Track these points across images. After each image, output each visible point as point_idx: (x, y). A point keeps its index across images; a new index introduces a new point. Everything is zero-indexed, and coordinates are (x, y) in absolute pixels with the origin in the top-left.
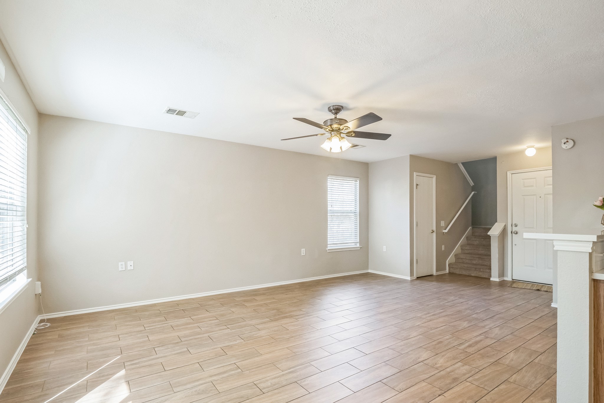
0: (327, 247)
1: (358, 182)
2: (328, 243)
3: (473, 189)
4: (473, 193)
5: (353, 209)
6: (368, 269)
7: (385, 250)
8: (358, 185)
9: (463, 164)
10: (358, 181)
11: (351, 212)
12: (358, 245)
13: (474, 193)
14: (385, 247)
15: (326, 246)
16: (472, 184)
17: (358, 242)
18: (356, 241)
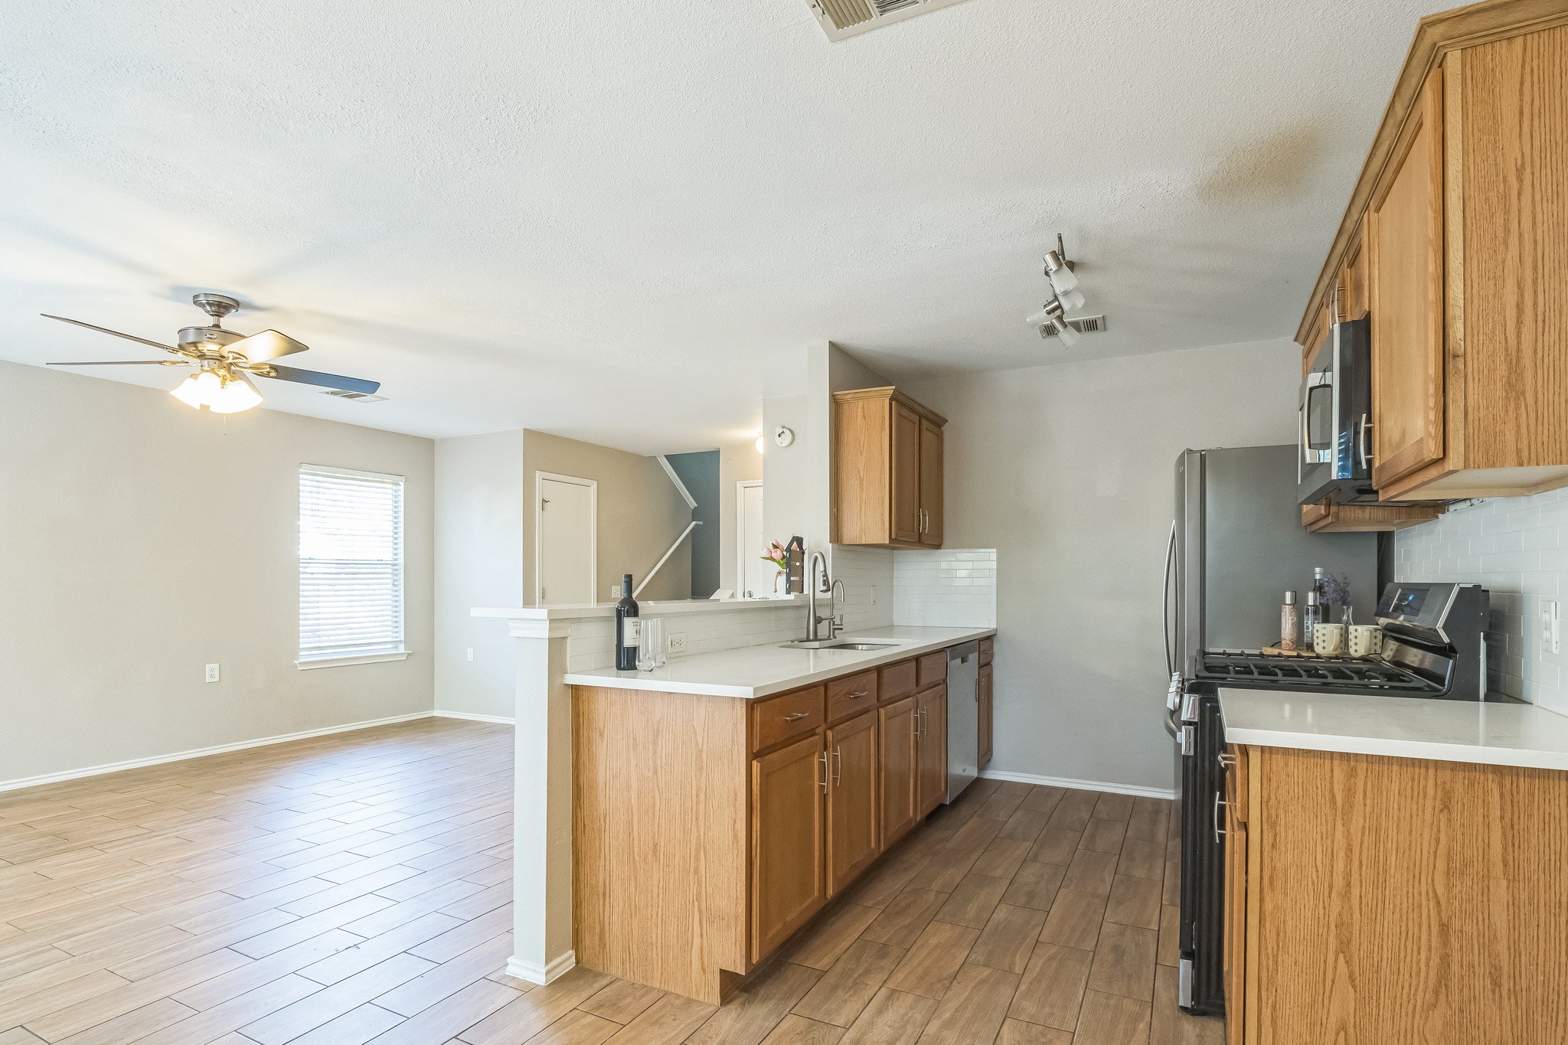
0: (296, 656)
1: (402, 487)
2: (301, 646)
3: (695, 514)
4: (694, 523)
5: (388, 556)
6: (431, 707)
7: (470, 658)
8: (402, 493)
9: (670, 458)
10: (402, 484)
11: (380, 562)
12: (402, 649)
13: (696, 525)
14: (470, 650)
15: (295, 651)
16: (692, 504)
17: (400, 641)
18: (396, 639)
